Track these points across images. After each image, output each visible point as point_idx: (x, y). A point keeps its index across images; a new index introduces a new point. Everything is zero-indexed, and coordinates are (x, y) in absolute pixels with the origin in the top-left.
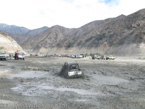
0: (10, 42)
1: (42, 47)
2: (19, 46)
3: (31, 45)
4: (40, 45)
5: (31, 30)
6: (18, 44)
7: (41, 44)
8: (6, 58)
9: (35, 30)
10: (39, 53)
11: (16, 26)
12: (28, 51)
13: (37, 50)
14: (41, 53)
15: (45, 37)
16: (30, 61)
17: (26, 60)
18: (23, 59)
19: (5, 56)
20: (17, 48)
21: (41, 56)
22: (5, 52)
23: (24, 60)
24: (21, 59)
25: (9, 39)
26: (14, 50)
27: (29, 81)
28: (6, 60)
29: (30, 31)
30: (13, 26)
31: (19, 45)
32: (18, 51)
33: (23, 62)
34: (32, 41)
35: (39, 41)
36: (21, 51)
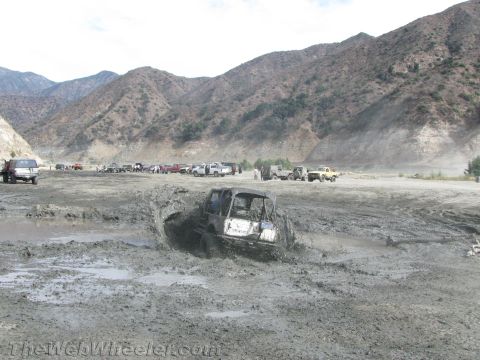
1: (97, 141)
2: (20, 138)
3: (59, 135)
4: (88, 132)
5: (60, 84)
6: (14, 129)
7: (94, 131)
9: (73, 82)
10: (85, 159)
11: (7, 70)
12: (47, 152)
13: (81, 149)
14: (93, 161)
15: (107, 108)
16: (56, 186)
17: (41, 184)
18: (33, 179)
20: (11, 143)
21: (94, 168)
23: (34, 183)
24: (25, 179)
26: (0, 152)
27: (54, 255)
29: (56, 86)
31: (20, 133)
32: (13, 155)
33: (31, 190)
34: (63, 120)
35: (86, 121)
36: (26, 152)
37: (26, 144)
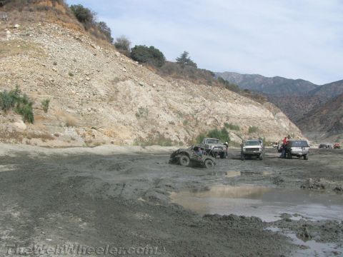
0: (272, 116)
3: (321, 123)
5: (322, 86)
6: (290, 119)
8: (260, 154)
9: (331, 84)
10: (341, 141)
11: (284, 79)
12: (312, 135)
13: (338, 133)
17: (310, 159)
18: (304, 155)
19: (258, 149)
20: (288, 129)
22: (260, 139)
23: (305, 158)
24: (299, 156)
25: (270, 109)
26: (280, 134)
28: (261, 159)
29: (319, 88)
30: (277, 79)
31: (293, 122)
32: (289, 137)
34: (325, 112)
36: (298, 136)
37: (298, 130)
